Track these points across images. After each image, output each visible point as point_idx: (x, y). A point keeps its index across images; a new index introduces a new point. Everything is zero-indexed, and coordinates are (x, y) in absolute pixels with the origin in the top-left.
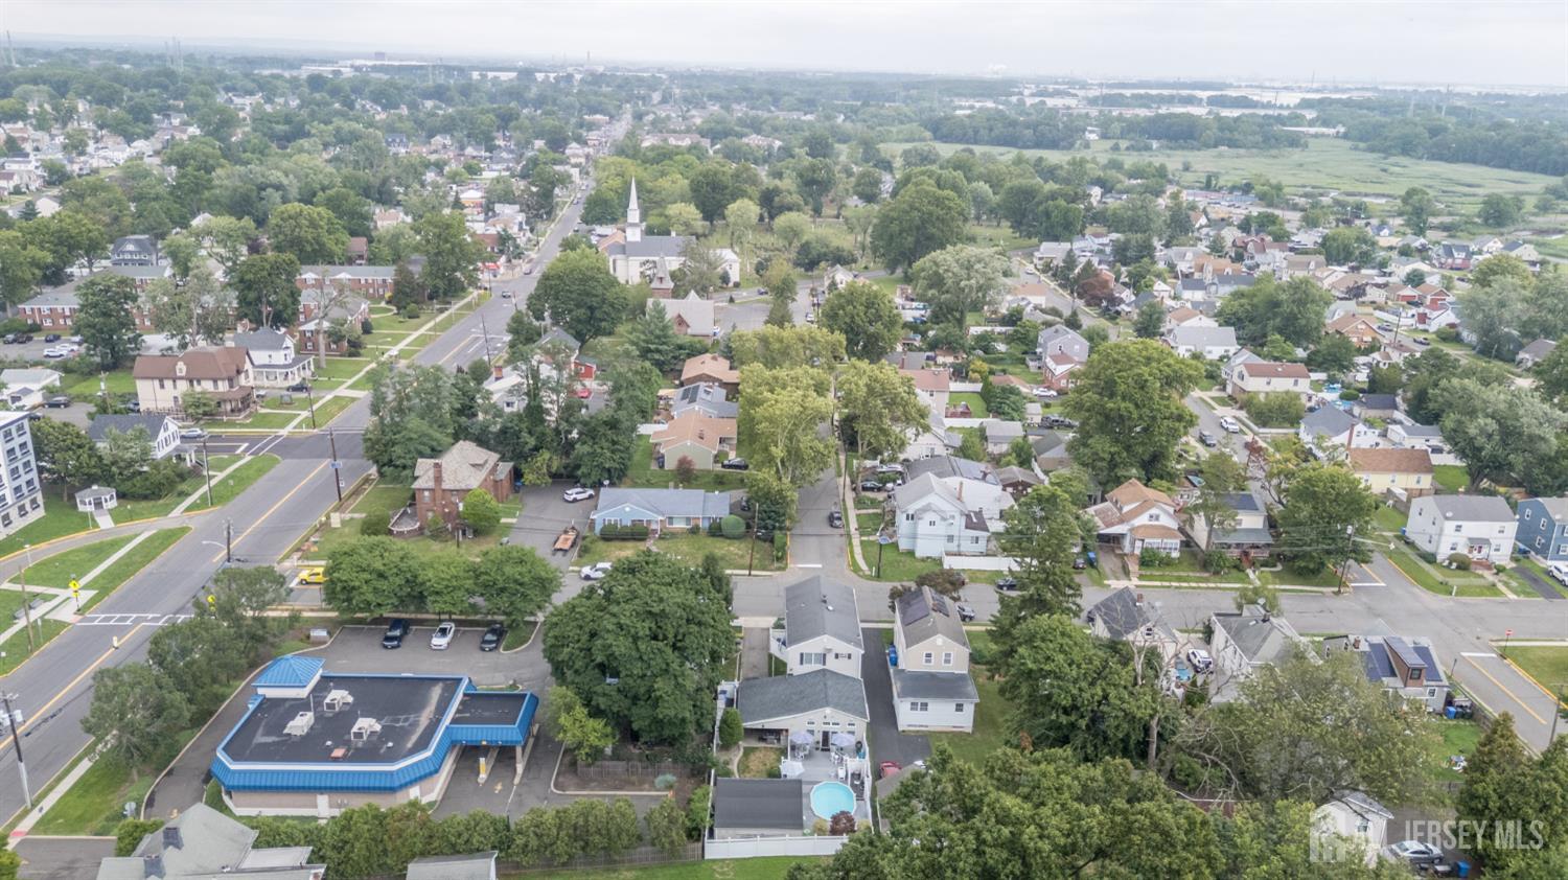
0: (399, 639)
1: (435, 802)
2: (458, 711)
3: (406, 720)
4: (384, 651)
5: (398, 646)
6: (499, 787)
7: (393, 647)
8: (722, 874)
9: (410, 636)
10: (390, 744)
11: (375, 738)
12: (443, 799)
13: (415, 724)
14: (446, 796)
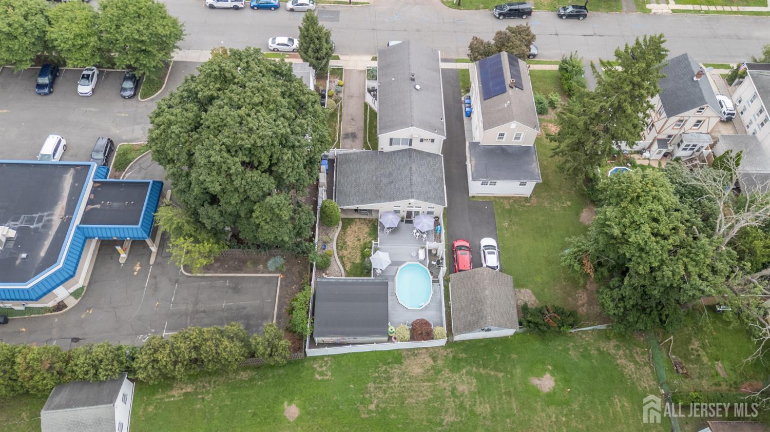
0: (51, 85)
1: (82, 288)
2: (90, 202)
3: (40, 219)
4: (39, 97)
5: (50, 92)
6: (138, 268)
7: (46, 94)
8: (321, 374)
9: (60, 80)
10: (24, 255)
11: (11, 245)
12: (90, 284)
13: (47, 226)
14: (92, 281)
